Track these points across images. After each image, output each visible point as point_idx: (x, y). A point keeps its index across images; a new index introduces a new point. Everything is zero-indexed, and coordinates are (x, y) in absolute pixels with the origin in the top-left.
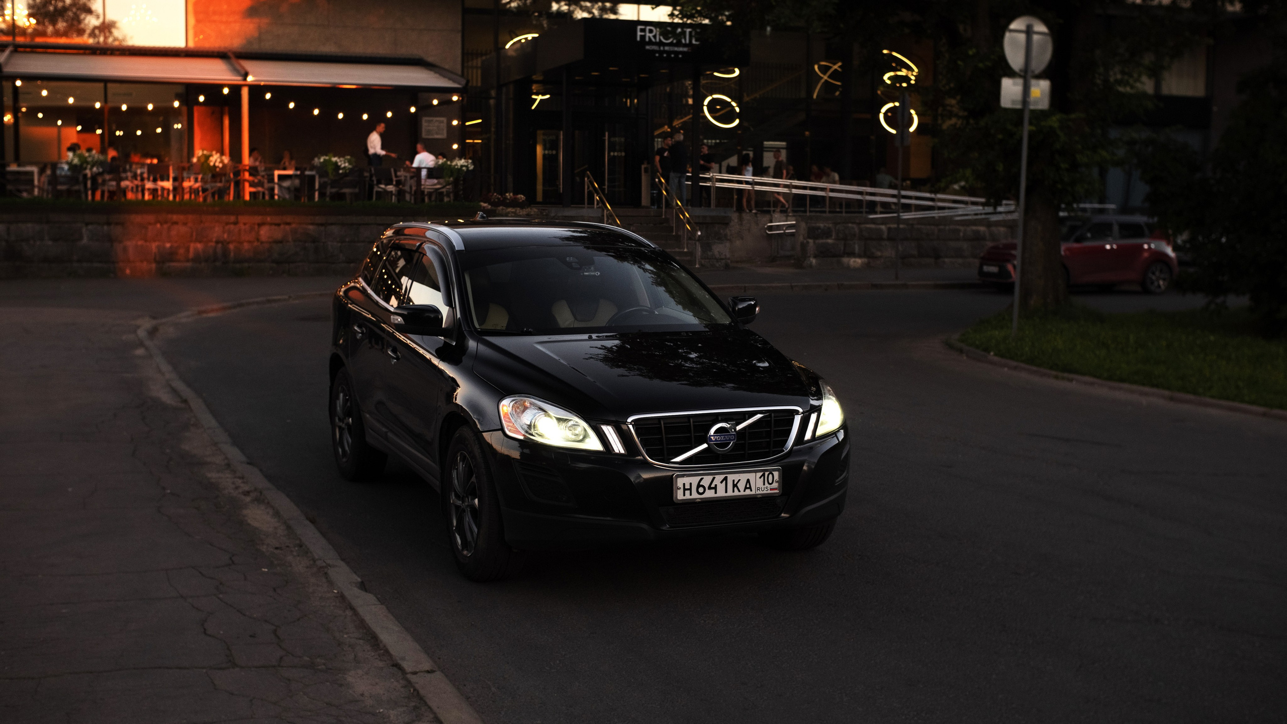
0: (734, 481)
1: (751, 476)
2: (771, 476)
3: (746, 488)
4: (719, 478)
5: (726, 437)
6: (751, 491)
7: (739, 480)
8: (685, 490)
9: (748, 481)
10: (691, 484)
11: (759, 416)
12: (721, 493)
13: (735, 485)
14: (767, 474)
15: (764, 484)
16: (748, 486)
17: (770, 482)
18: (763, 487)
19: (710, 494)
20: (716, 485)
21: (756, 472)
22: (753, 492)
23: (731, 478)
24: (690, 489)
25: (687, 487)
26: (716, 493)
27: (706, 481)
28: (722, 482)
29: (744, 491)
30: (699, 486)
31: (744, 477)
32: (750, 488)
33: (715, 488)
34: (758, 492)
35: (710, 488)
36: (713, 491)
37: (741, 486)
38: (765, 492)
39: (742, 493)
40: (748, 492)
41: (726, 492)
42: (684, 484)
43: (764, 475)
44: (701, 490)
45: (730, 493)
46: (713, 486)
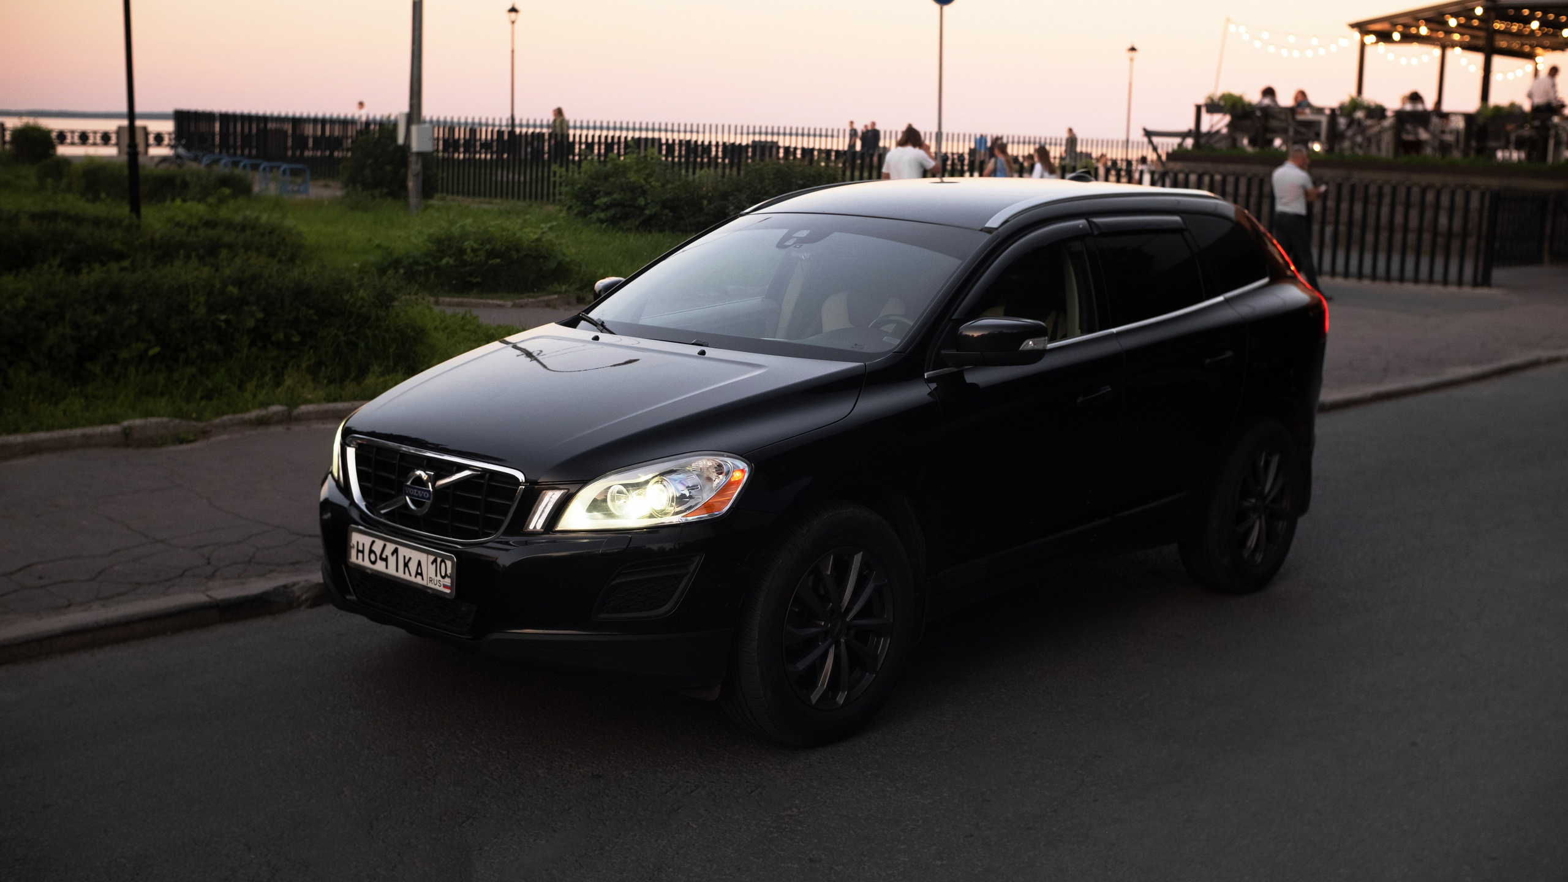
0: (404, 557)
1: (423, 557)
2: (443, 564)
3: (417, 573)
4: (390, 547)
5: (419, 492)
6: (423, 579)
7: (410, 559)
8: (358, 551)
9: (419, 564)
10: (363, 545)
11: (467, 473)
12: (392, 571)
13: (406, 565)
14: (439, 560)
15: (436, 575)
16: (419, 571)
17: (443, 574)
18: (436, 578)
19: (380, 566)
20: (387, 556)
21: (428, 553)
22: (424, 583)
23: (403, 551)
24: (363, 552)
25: (361, 548)
26: (387, 567)
27: (378, 546)
28: (393, 554)
29: (416, 577)
30: (371, 551)
31: (416, 556)
32: (421, 574)
33: (386, 560)
34: (431, 585)
35: (381, 559)
36: (384, 563)
37: (413, 566)
38: (437, 587)
39: (412, 579)
40: (419, 580)
41: (397, 571)
42: (358, 543)
43: (435, 561)
44: (373, 557)
45: (400, 574)
46: (384, 556)
